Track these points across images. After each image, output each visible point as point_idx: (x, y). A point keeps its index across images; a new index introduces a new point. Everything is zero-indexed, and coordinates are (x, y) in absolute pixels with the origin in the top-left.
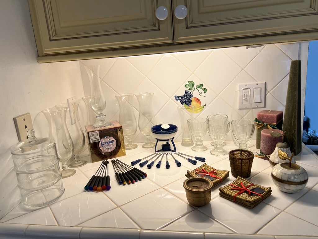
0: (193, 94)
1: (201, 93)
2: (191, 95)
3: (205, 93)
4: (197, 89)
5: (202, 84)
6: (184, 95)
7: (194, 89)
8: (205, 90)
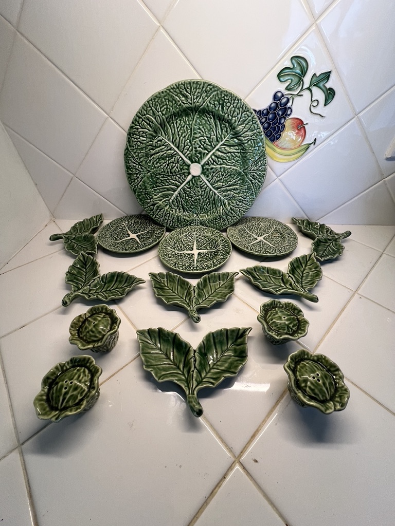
0: (293, 108)
1: (315, 104)
2: (289, 108)
3: (325, 105)
4: (309, 89)
5: (330, 72)
6: (270, 108)
7: (302, 90)
8: (330, 94)
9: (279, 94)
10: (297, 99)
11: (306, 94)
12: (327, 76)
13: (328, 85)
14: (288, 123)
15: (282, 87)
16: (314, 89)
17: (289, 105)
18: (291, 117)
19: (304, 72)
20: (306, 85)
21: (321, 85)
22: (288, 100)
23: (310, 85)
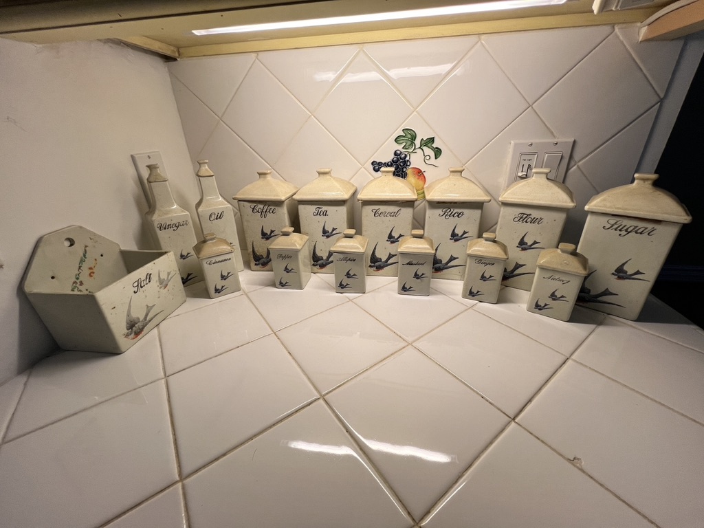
1: (428, 158)
2: (408, 161)
3: (436, 158)
4: (420, 148)
5: (433, 138)
6: (393, 160)
7: (415, 148)
8: (438, 152)
9: (399, 152)
10: (412, 155)
11: (419, 151)
12: (432, 140)
13: (435, 145)
14: (409, 171)
15: (400, 147)
16: (425, 148)
17: (407, 158)
18: (411, 167)
19: (414, 138)
20: (418, 146)
21: (429, 145)
22: (406, 156)
23: (421, 146)
